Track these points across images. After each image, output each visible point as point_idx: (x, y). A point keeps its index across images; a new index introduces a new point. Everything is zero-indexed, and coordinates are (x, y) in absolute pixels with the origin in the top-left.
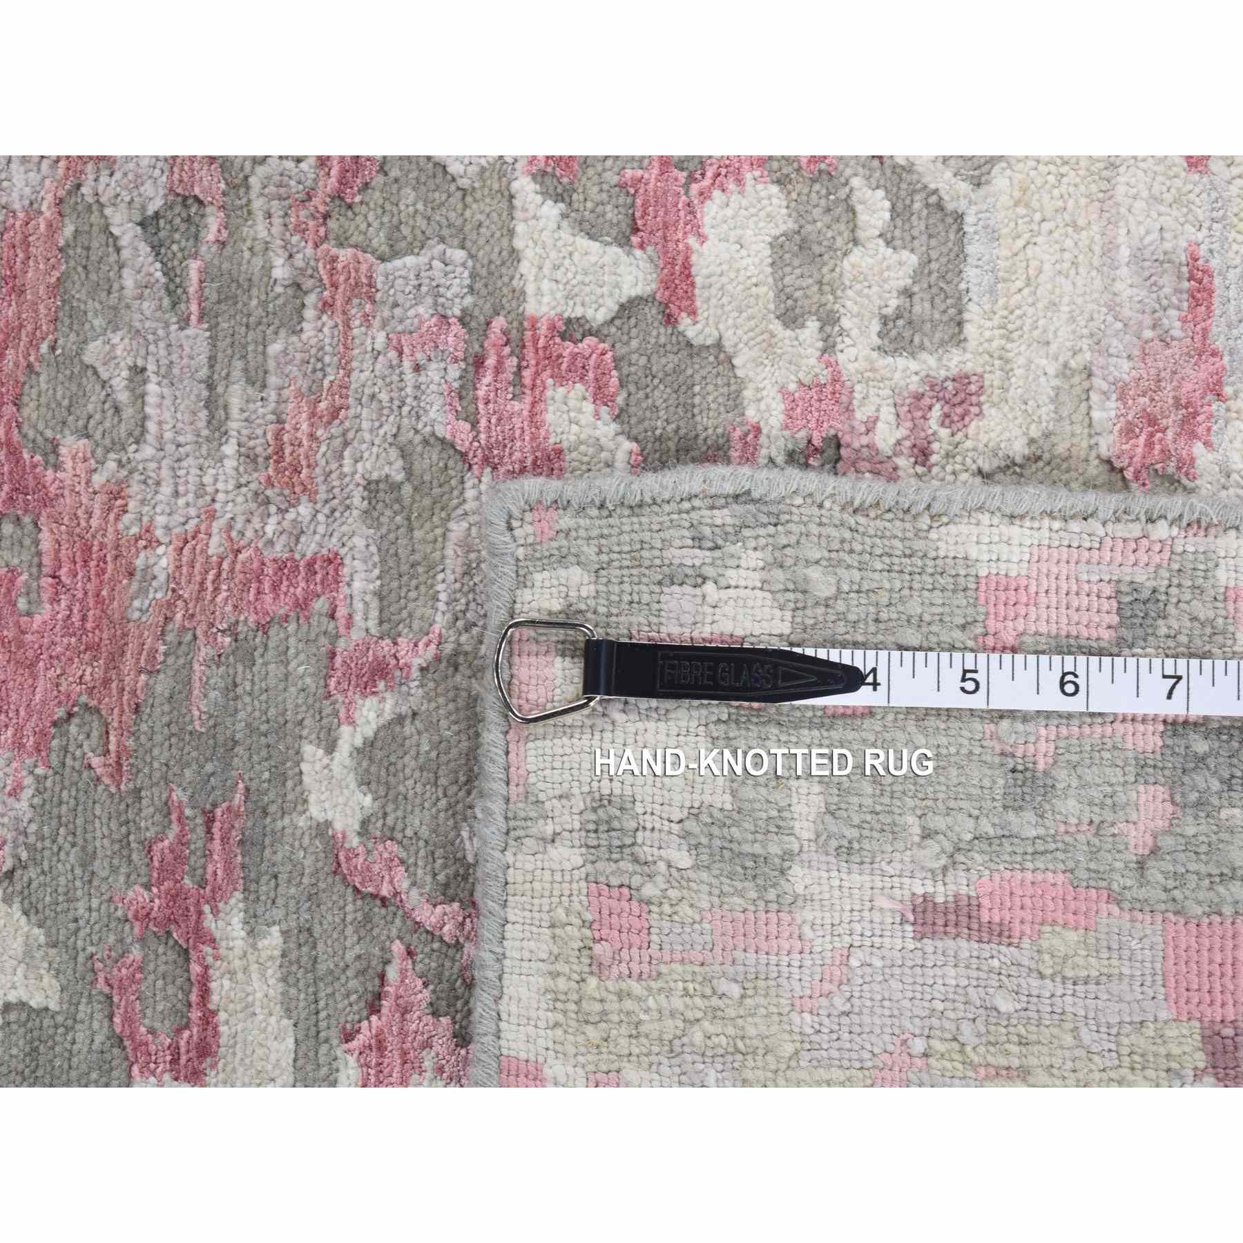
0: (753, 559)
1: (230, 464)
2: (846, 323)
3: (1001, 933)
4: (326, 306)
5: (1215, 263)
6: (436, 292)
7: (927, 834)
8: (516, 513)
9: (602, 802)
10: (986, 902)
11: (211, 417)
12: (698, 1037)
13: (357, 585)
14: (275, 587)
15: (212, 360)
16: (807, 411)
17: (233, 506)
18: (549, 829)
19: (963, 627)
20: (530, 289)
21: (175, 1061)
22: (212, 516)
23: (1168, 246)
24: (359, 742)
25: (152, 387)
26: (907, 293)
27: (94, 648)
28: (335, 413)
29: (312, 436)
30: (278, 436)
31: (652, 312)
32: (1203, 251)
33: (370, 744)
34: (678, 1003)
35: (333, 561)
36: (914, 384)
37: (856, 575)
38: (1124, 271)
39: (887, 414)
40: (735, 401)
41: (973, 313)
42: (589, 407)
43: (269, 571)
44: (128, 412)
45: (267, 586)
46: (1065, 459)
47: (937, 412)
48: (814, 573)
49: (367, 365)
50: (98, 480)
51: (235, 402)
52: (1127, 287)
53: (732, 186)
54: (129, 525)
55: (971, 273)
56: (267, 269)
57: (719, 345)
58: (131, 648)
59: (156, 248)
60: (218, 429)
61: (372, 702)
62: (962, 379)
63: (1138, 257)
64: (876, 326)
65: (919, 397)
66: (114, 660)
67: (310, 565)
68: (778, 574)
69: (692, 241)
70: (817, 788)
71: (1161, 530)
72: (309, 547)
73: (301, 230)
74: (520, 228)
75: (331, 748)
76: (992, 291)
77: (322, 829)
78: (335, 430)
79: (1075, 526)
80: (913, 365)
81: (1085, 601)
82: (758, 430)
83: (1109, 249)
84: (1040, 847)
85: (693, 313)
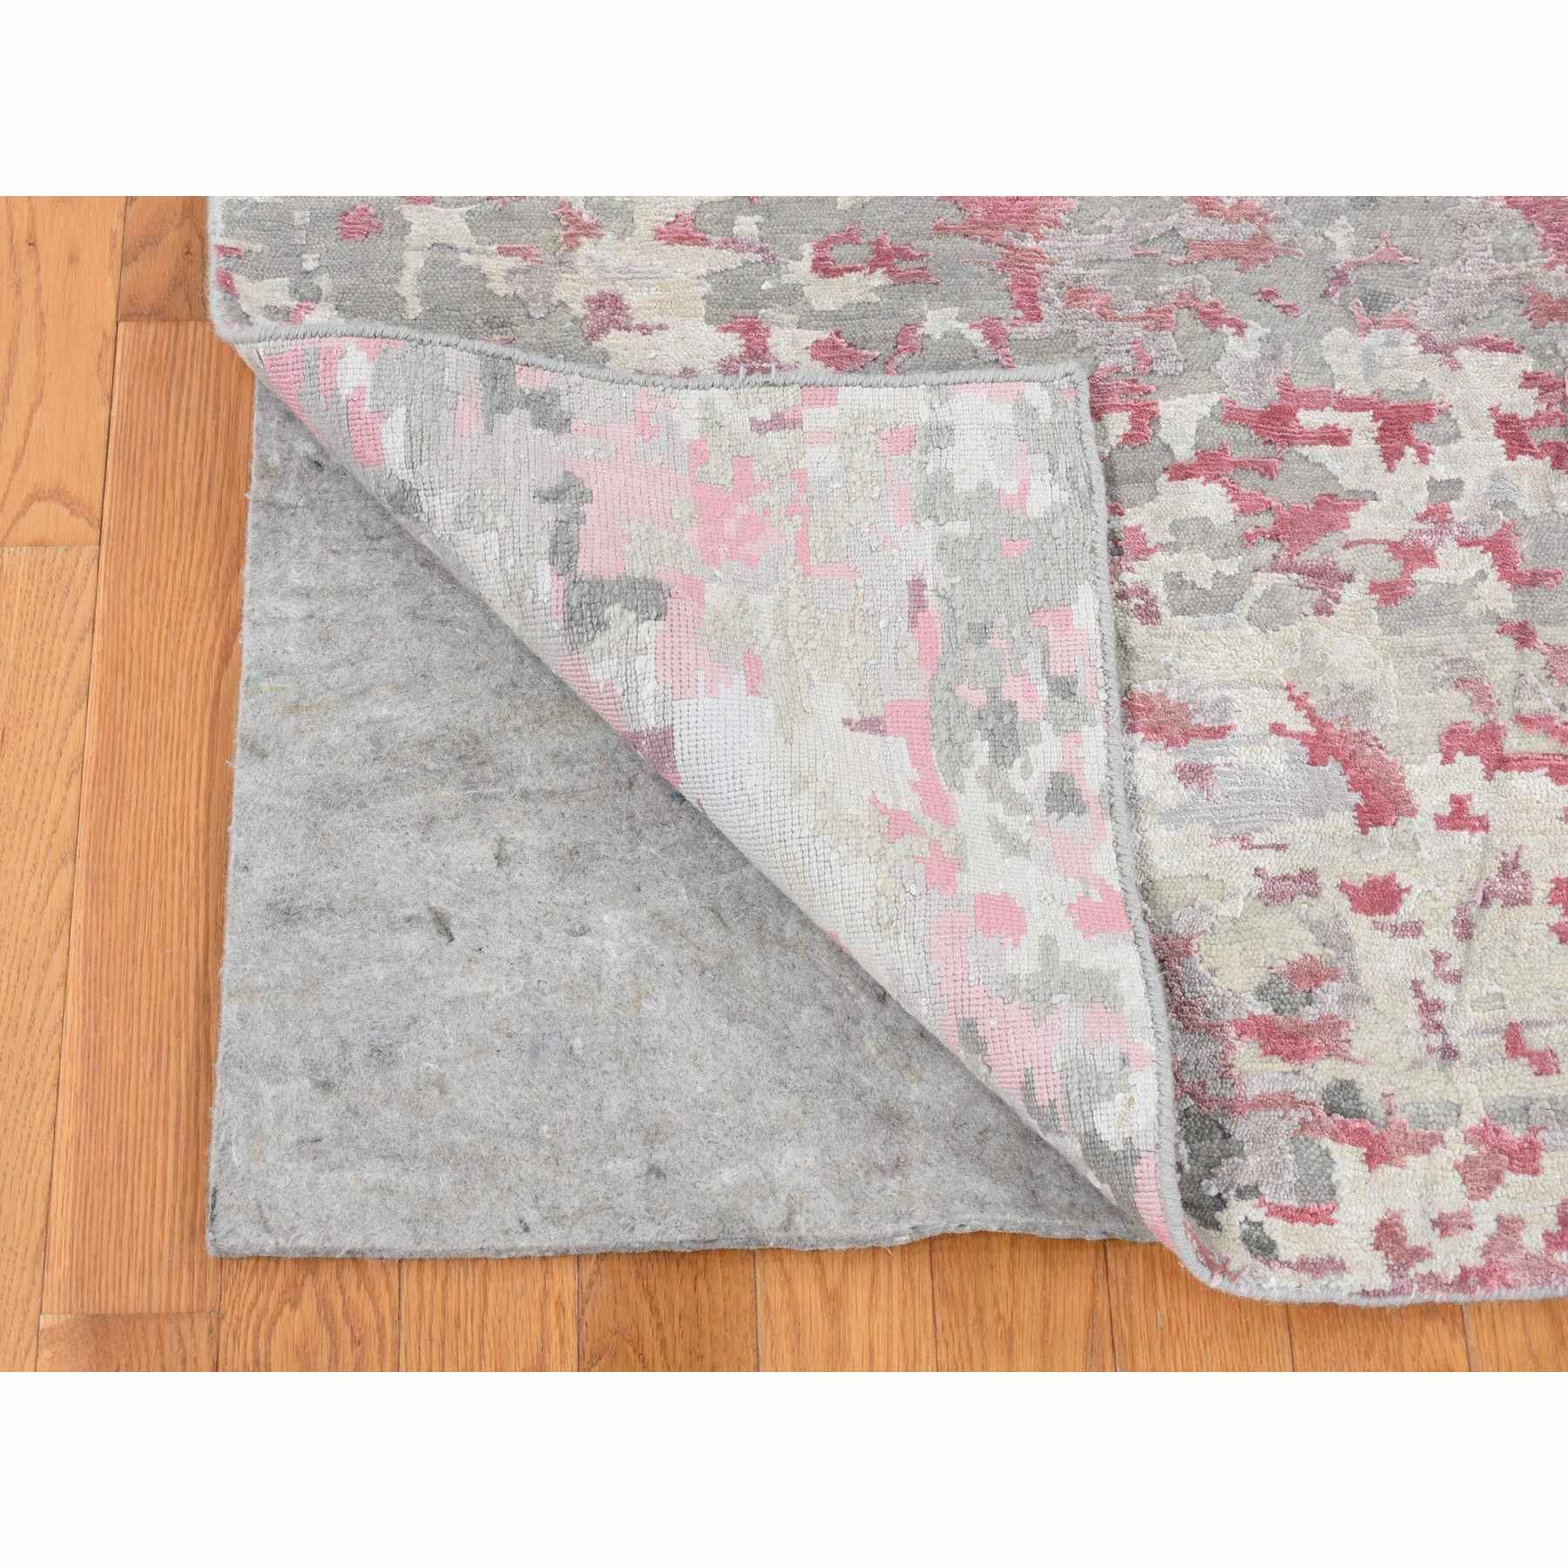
0: (1065, 495)
1: (1075, 271)
2: (1176, 555)
3: (913, 622)
4: (1150, 310)
5: (1228, 738)
6: (1163, 358)
7: (953, 585)
8: (1074, 377)
9: (950, 430)
10: (926, 614)
11: (1095, 262)
12: (854, 478)
13: (1030, 329)
14: (1024, 293)
15: (1118, 261)
16: (1134, 538)
17: (1057, 273)
18: (936, 405)
19: (1046, 600)
20: (1169, 402)
21: (821, 259)
22: (1052, 264)
23: (1233, 715)
24: (963, 332)
25: (1103, 237)
26: (1193, 585)
27: (989, 216)
28: (1104, 315)
29: (1092, 306)
30: (1090, 290)
31: (1168, 461)
32: (1233, 732)
33: (962, 337)
34: (868, 468)
35: (1039, 318)
36: (1153, 591)
37: (1064, 546)
38: (1218, 693)
39: (1137, 577)
40: (1133, 504)
41: (1189, 619)
42: (1121, 432)
43: (1032, 290)
44: (1091, 227)
45: (1025, 289)
46: (1128, 667)
47: (1141, 602)
48: (1062, 524)
49: (1126, 329)
50: (1061, 215)
51: (1102, 271)
52: (1212, 695)
53: (1230, 497)
54: (1043, 229)
55: (1207, 617)
56: (1163, 284)
57: (1157, 494)
58: (993, 233)
59: (1162, 235)
60: (1089, 264)
61: (981, 337)
62: (1158, 615)
63: (1226, 700)
64: (1175, 570)
65: (1147, 593)
66: (985, 225)
67: (1035, 307)
68: (1060, 509)
69: (1202, 479)
70: (967, 532)
71: (1103, 696)
72: (1044, 307)
73: (1181, 296)
74: (1197, 396)
75: (959, 319)
76: (1200, 628)
77: (923, 317)
78: (1096, 316)
79: (1099, 651)
80: (1161, 590)
81: (1066, 659)
82: (1121, 514)
83: (1228, 685)
84: (954, 641)
85: (1170, 480)
